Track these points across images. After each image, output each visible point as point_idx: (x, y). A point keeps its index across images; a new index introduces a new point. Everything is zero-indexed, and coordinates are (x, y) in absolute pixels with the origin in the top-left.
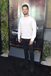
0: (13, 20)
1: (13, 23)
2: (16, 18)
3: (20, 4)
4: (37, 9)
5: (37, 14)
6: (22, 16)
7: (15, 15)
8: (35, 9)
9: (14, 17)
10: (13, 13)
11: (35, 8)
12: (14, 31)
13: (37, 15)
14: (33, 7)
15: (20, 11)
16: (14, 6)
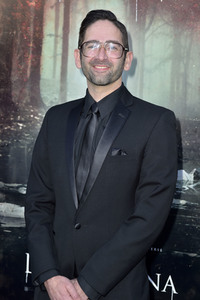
0: (7, 115)
1: (4, 135)
2: (27, 99)
3: (57, 4)
4: (184, 41)
5: (185, 76)
6: (69, 86)
7: (22, 83)
8: (170, 40)
9: (15, 93)
10: (10, 69)
11: (168, 29)
12: (7, 200)
13: (186, 84)
14: (154, 27)
15: (60, 50)
16: (18, 15)
